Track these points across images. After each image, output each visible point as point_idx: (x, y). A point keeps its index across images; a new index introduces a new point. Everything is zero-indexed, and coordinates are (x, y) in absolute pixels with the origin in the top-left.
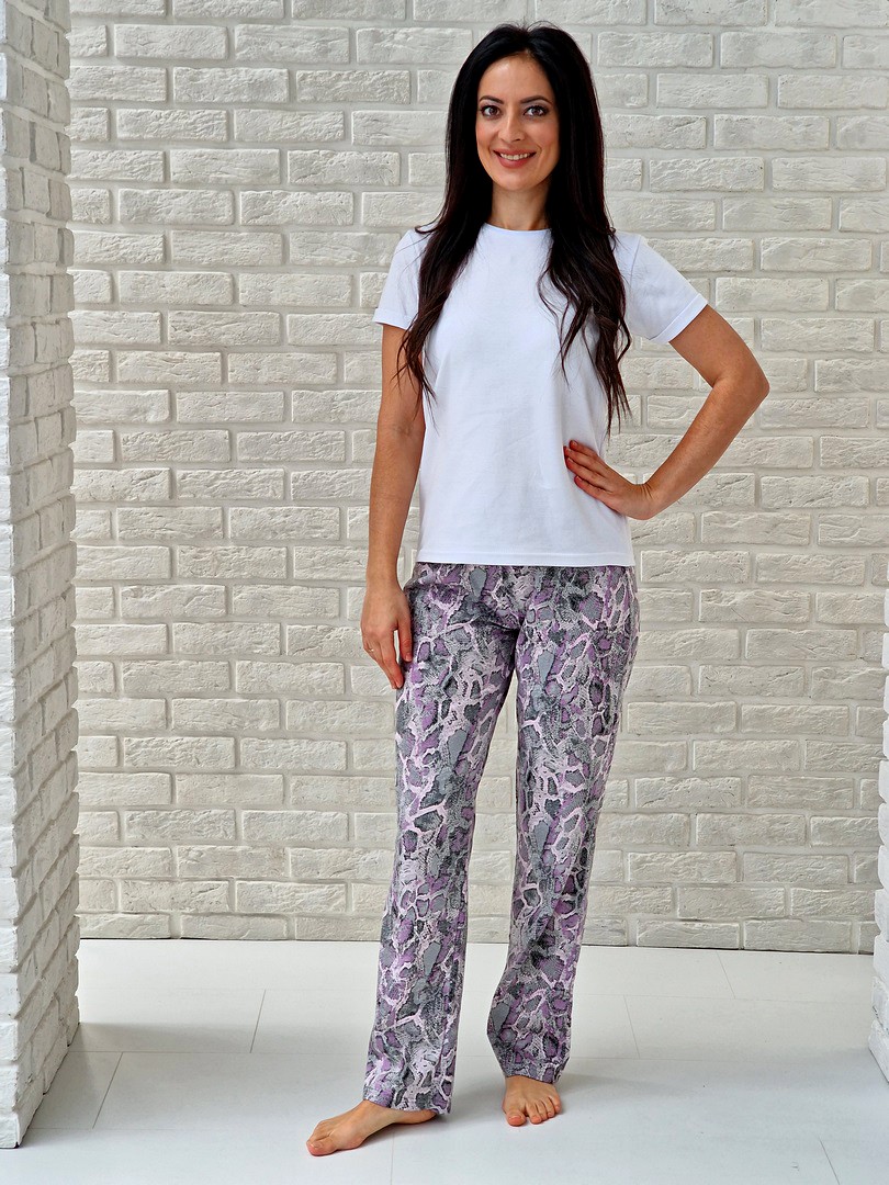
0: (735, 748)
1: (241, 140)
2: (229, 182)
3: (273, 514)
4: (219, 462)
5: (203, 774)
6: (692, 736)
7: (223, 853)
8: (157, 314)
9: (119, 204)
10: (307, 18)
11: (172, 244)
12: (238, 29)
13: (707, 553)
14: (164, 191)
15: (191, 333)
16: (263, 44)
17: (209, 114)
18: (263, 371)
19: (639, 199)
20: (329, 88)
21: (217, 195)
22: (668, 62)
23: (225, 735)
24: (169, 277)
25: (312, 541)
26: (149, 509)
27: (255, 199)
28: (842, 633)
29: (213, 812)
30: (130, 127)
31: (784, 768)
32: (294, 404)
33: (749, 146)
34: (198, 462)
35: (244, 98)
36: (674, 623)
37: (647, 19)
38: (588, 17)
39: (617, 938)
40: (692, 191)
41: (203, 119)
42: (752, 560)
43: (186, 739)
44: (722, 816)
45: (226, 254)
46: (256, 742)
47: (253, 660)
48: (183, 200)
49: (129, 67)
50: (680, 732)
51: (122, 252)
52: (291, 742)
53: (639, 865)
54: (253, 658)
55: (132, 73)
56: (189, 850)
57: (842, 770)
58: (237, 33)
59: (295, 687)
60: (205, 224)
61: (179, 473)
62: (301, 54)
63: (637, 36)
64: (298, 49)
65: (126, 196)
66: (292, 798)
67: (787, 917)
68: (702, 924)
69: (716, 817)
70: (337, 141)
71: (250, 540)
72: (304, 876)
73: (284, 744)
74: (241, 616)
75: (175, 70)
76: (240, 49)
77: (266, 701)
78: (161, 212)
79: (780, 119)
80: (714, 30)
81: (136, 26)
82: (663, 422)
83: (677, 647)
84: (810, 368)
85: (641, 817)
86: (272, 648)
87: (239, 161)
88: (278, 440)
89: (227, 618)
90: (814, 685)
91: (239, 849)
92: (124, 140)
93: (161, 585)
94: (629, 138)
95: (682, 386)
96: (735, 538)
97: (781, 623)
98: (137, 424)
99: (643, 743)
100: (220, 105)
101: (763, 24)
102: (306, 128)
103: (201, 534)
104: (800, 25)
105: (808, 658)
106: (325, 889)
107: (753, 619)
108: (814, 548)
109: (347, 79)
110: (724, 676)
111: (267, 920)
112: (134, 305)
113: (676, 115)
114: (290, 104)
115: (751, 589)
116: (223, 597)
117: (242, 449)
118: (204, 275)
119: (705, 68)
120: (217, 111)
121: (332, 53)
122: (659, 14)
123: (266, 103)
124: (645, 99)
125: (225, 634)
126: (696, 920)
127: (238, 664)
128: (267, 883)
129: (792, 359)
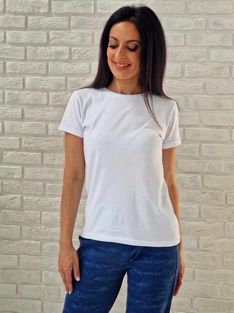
1: (52, 74)
2: (47, 89)
4: (39, 195)
8: (19, 138)
9: (6, 97)
10: (76, 29)
11: (25, 112)
12: (52, 33)
14: (23, 92)
15: (31, 145)
16: (61, 38)
17: (40, 64)
18: (57, 160)
19: (202, 98)
20: (84, 54)
21: (42, 94)
22: (215, 44)
23: (38, 300)
24: (23, 124)
26: (13, 211)
27: (55, 96)
30: (11, 68)
34: (32, 194)
35: (53, 58)
37: (206, 28)
38: (183, 27)
40: (223, 94)
41: (38, 66)
43: (23, 300)
45: (45, 116)
46: (50, 303)
47: (50, 271)
48: (30, 96)
49: (12, 47)
51: (7, 114)
55: (13, 49)
58: (51, 34)
60: (37, 105)
61: (25, 198)
62: (74, 42)
63: (202, 34)
64: (73, 40)
65: (9, 94)
70: (87, 74)
71: (50, 225)
75: (28, 48)
76: (52, 40)
77: (54, 287)
78: (21, 100)
81: (15, 31)
82: (210, 186)
83: (215, 276)
86: (56, 267)
87: (51, 81)
89: (40, 254)
92: (9, 73)
93: (17, 240)
94: (199, 74)
95: (219, 171)
98: (10, 179)
100: (44, 60)
102: (75, 69)
103: (32, 221)
109: (91, 51)
112: (11, 134)
113: (217, 65)
114: (70, 60)
116: (39, 246)
117: (48, 190)
118: (36, 124)
119: (229, 47)
120: (43, 63)
121: (86, 41)
122: (211, 26)
123: (61, 60)
124: (205, 59)
125: (39, 260)
127: (44, 272)
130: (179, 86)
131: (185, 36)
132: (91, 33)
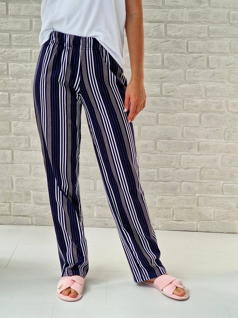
0: (197, 158)
3: (26, 66)
4: (6, 46)
6: (181, 153)
7: (7, 193)
13: (188, 84)
18: (22, 10)
23: (9, 149)
29: (3, 178)
31: (215, 165)
32: (34, 24)
36: (175, 111)
42: (205, 88)
44: (191, 183)
46: (20, 152)
50: (177, 151)
52: (33, 152)
53: (161, 200)
54: (19, 120)
66: (33, 173)
67: (213, 220)
68: (183, 222)
69: (189, 183)
71: (17, 76)
72: (37, 201)
73: (30, 153)
77: (24, 136)
82: (173, 34)
83: (176, 119)
84: (229, 15)
85: (162, 182)
86: (26, 117)
88: (28, 38)
89: (9, 105)
90: (227, 135)
91: (13, 191)
95: (181, 20)
96: (199, 79)
97: (215, 112)
99: (163, 155)
105: (225, 125)
106: (45, 207)
107: (205, 110)
108: (228, 83)
110: (193, 131)
111: (24, 218)
115: (203, 98)
116: (8, 97)
117: (14, 41)
125: (8, 111)
126: (181, 221)
127: (13, 122)
128: (23, 204)
129: (222, 11)
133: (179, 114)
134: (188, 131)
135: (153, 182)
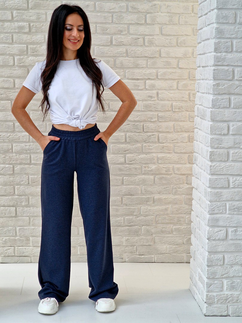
0: (153, 208)
1: (16, 43)
2: (13, 54)
3: (26, 146)
4: (11, 131)
5: (6, 217)
6: (141, 205)
7: (12, 239)
10: (34, 9)
12: (15, 12)
13: (145, 155)
15: (2, 96)
16: (22, 16)
17: (7, 35)
19: (125, 60)
20: (40, 28)
21: (9, 57)
22: (133, 22)
23: (13, 206)
25: (37, 153)
27: (20, 59)
28: (181, 177)
29: (9, 228)
31: (166, 213)
33: (155, 45)
34: (5, 131)
35: (17, 31)
36: (136, 174)
37: (127, 11)
38: (111, 10)
39: (121, 260)
40: (139, 57)
41: (5, 37)
42: (157, 157)
43: (2, 208)
44: (149, 227)
45: (12, 74)
46: (22, 208)
50: (138, 204)
52: (31, 208)
53: (127, 240)
54: (21, 185)
56: (3, 239)
57: (182, 213)
58: (14, 13)
59: (32, 193)
60: (6, 66)
63: (124, 15)
64: (31, 18)
66: (31, 223)
67: (166, 254)
68: (144, 256)
70: (42, 43)
71: (19, 153)
72: (35, 245)
73: (29, 209)
74: (18, 173)
76: (15, 17)
77: (24, 197)
79: (163, 38)
80: (145, 14)
82: (132, 119)
83: (137, 181)
84: (172, 106)
85: (127, 227)
86: (26, 182)
87: (15, 48)
89: (13, 174)
90: (174, 191)
91: (17, 238)
94: (122, 43)
95: (138, 109)
96: (152, 151)
97: (165, 174)
99: (128, 207)
100: (10, 33)
101: (158, 12)
102: (34, 39)
103: (6, 151)
104: (168, 13)
105: (172, 183)
107: (157, 173)
108: (173, 154)
109: (44, 26)
110: (149, 189)
111: (25, 257)
113: (135, 37)
114: (30, 32)
115: (156, 165)
116: (12, 168)
117: (17, 128)
118: (6, 80)
119: (142, 24)
120: (9, 35)
121: (41, 19)
122: (130, 9)
123: (23, 32)
124: (126, 32)
125: (13, 179)
126: (142, 255)
127: (16, 187)
128: (24, 247)
129: (167, 103)
130: (109, 51)
131: (112, 16)
132: (45, 12)
133: (138, 177)
134: (146, 189)
135: (121, 227)
